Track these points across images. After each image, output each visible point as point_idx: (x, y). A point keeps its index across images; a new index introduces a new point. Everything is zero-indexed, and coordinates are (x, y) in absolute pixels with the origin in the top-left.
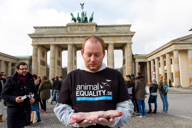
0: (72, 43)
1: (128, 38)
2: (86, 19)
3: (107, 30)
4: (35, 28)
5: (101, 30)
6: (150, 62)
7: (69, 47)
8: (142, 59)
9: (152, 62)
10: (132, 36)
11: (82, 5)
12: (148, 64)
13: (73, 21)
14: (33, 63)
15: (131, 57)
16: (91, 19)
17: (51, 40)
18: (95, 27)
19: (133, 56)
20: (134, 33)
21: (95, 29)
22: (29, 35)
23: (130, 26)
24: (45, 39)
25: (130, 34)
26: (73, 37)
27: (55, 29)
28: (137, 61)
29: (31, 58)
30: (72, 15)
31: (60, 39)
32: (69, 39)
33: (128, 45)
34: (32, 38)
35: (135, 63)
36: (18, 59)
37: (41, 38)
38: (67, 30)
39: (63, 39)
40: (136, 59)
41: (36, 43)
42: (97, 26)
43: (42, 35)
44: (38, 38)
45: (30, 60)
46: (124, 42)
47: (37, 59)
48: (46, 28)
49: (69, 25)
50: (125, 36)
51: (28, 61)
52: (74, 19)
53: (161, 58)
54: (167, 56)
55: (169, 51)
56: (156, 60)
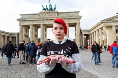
0: (43, 23)
1: (78, 20)
2: (51, 9)
3: (64, 15)
4: (21, 15)
5: (61, 15)
6: (91, 34)
7: (41, 26)
8: (86, 32)
9: (92, 34)
10: (80, 18)
12: (90, 36)
13: (44, 10)
14: (20, 36)
15: (80, 31)
16: (55, 9)
17: (30, 22)
18: (57, 13)
19: (81, 30)
20: (81, 16)
21: (57, 15)
22: (17, 19)
23: (79, 12)
24: (26, 22)
25: (78, 17)
26: (44, 20)
27: (33, 15)
29: (19, 33)
30: (43, 6)
31: (35, 21)
32: (41, 21)
33: (78, 24)
34: (19, 21)
35: (82, 35)
36: (11, 34)
37: (24, 21)
38: (40, 15)
39: (37, 21)
40: (83, 33)
41: (21, 24)
42: (58, 13)
43: (25, 19)
44: (22, 21)
45: (18, 34)
46: (75, 22)
47: (22, 34)
48: (27, 15)
49: (41, 13)
50: (76, 18)
51: (17, 35)
52: (44, 9)
53: (97, 32)
54: (100, 30)
55: (101, 27)
56: (94, 33)
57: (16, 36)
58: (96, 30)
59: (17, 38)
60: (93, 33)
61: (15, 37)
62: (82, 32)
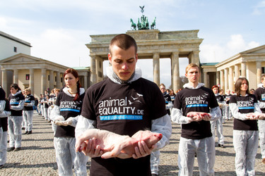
1: (195, 46)
2: (147, 25)
4: (91, 36)
5: (165, 37)
6: (219, 72)
8: (211, 69)
9: (221, 73)
10: (199, 43)
11: (142, 8)
12: (217, 75)
13: (133, 28)
14: (92, 75)
18: (157, 34)
19: (200, 65)
20: (202, 40)
21: (157, 37)
22: (87, 45)
23: (197, 31)
24: (103, 49)
25: (197, 41)
28: (206, 71)
29: (89, 70)
30: (131, 21)
33: (195, 54)
34: (90, 48)
37: (99, 48)
40: (204, 69)
41: (94, 54)
42: (160, 34)
43: (100, 45)
44: (96, 48)
45: (89, 73)
46: (191, 50)
47: (95, 71)
48: (103, 36)
49: (129, 33)
50: (192, 44)
52: (134, 26)
53: (230, 69)
54: (236, 67)
55: (237, 63)
56: (225, 71)
57: (85, 74)
58: (228, 66)
59: (86, 78)
60: (223, 71)
61: (83, 77)
62: (202, 69)
